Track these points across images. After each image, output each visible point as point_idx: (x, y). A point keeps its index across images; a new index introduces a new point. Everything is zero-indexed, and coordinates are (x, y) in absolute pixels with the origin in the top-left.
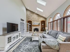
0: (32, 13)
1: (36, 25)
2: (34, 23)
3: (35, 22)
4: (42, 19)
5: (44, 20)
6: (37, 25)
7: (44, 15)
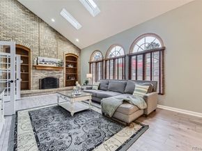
0: (32, 20)
1: (48, 65)
2: (41, 59)
3: (44, 56)
4: (69, 50)
5: (76, 54)
6: (55, 65)
7: (77, 40)
